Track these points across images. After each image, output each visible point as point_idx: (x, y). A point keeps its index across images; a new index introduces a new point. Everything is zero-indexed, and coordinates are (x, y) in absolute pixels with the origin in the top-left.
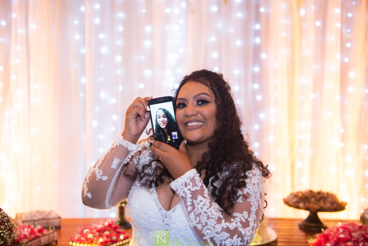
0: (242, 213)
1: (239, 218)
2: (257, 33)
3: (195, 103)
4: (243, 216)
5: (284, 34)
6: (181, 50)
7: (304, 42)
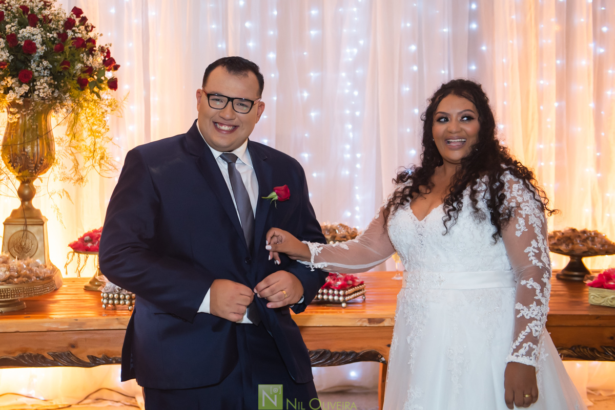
0: (530, 245)
1: (531, 252)
2: (472, 16)
4: (534, 248)
6: (361, 42)
7: (541, 26)
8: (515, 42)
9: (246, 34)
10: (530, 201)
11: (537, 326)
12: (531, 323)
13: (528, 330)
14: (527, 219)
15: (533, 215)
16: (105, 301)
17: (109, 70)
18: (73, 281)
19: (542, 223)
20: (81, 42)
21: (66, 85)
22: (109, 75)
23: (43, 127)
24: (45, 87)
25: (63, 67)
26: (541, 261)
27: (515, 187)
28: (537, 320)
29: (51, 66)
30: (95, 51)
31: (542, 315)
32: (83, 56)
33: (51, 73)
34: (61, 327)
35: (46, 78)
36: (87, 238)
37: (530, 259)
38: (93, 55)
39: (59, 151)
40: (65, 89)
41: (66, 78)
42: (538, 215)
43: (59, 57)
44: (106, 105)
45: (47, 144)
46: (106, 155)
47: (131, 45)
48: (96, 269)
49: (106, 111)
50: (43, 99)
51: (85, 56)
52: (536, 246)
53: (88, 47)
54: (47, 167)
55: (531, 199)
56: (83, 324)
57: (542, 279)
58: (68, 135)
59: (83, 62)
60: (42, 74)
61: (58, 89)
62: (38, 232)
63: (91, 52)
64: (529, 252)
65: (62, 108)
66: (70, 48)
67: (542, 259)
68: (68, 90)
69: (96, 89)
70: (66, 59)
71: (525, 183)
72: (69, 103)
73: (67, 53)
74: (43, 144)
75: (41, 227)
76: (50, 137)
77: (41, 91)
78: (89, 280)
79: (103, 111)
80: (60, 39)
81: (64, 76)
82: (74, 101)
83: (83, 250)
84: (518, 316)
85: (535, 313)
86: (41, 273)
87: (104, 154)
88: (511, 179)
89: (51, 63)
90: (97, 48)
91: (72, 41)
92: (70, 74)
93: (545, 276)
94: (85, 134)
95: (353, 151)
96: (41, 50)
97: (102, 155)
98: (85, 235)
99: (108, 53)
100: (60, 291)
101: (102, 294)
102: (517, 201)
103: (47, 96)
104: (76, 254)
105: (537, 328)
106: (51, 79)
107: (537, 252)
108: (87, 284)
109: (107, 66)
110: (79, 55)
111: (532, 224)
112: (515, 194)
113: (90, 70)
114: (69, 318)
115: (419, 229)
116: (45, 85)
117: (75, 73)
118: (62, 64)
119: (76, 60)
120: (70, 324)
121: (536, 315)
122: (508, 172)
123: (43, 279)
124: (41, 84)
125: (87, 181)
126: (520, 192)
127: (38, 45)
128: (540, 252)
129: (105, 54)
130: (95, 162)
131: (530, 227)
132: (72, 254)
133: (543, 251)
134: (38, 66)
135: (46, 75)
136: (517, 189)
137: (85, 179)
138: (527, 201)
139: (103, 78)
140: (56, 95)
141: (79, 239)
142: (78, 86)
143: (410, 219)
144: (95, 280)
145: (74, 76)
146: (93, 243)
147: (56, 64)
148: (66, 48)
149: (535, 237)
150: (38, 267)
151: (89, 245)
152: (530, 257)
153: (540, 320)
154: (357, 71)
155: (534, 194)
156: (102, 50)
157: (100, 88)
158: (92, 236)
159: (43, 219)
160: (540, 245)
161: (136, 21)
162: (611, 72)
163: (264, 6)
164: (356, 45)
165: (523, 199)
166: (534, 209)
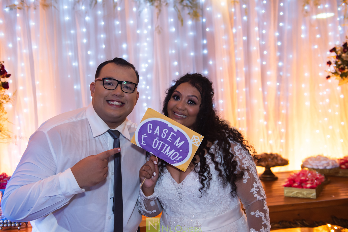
1: (255, 191)
2: (204, 47)
4: (255, 188)
5: (224, 47)
6: (150, 61)
7: (236, 51)
8: (225, 59)
9: (88, 58)
10: (246, 156)
14: (248, 170)
17: (3, 77)
27: (236, 148)
42: (253, 164)
44: (2, 98)
46: (3, 129)
47: (23, 64)
49: (2, 102)
52: (256, 186)
57: (264, 208)
64: (253, 192)
67: (261, 194)
87: (1, 128)
93: (265, 205)
99: (3, 67)
107: (258, 190)
109: (2, 75)
112: (237, 154)
115: (178, 190)
126: (239, 152)
129: (1, 68)
133: (260, 188)
136: (237, 150)
143: (171, 181)
152: (254, 195)
160: (258, 185)
161: (25, 51)
162: (269, 73)
163: (97, 42)
164: (147, 63)
165: (243, 157)
166: (250, 161)
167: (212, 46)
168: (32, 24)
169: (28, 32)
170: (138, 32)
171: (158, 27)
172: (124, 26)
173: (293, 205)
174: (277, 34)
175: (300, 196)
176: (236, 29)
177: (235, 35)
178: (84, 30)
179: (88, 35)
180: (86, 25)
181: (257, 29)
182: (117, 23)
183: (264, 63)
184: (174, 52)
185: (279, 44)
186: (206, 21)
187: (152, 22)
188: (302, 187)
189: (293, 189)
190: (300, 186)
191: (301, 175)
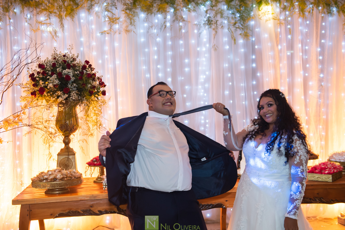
0: (300, 168)
2: (253, 61)
3: (267, 106)
5: (271, 61)
6: (207, 73)
7: (281, 65)
8: (271, 72)
9: (158, 71)
11: (299, 202)
12: (296, 201)
13: (295, 204)
14: (300, 157)
15: (303, 155)
16: (105, 187)
17: (102, 87)
18: (88, 179)
19: (306, 159)
20: (90, 75)
21: (84, 94)
22: (102, 89)
23: (74, 112)
24: (75, 95)
25: (83, 86)
26: (303, 175)
27: (298, 142)
28: (299, 200)
29: (77, 86)
30: (95, 79)
31: (301, 198)
32: (91, 81)
33: (77, 89)
34: (86, 199)
35: (75, 91)
36: (94, 160)
37: (299, 173)
38: (95, 81)
39: (81, 123)
40: (83, 96)
41: (84, 91)
42: (305, 155)
43: (80, 82)
44: (101, 102)
45: (75, 120)
46: (102, 124)
47: (108, 76)
48: (99, 173)
49: (101, 105)
50: (74, 100)
51: (92, 81)
53: (93, 78)
54: (76, 129)
55: (304, 148)
56: (95, 197)
57: (303, 182)
58: (85, 116)
59: (91, 84)
60: (73, 89)
61: (80, 96)
62: (73, 158)
63: (94, 80)
64: (299, 171)
65: (82, 104)
66: (85, 78)
67: (304, 174)
68: (85, 96)
69: (97, 96)
70: (83, 83)
71: (302, 141)
72: (85, 101)
73: (84, 80)
74: (74, 120)
75: (74, 156)
76: (77, 117)
77: (73, 97)
78: (96, 178)
79: (100, 105)
80: (81, 74)
81: (83, 90)
82: (87, 101)
83: (93, 165)
84: (291, 197)
85: (299, 196)
86: (76, 176)
87: (101, 123)
88: (296, 138)
89: (77, 85)
90: (96, 78)
91: (86, 75)
92: (85, 89)
93: (304, 181)
94: (92, 115)
95: (205, 119)
96: (73, 79)
97: (100, 124)
98: (93, 159)
99: (101, 80)
100: (83, 183)
101: (103, 184)
102: (297, 149)
103: (76, 99)
104: (90, 167)
105: (299, 203)
106: (77, 91)
107: (302, 171)
108: (95, 180)
109: (101, 86)
110: (89, 81)
111: (302, 159)
112: (297, 145)
113: (94, 87)
114: (90, 194)
116: (75, 94)
117: (88, 89)
118: (82, 85)
119: (88, 83)
120: (90, 197)
121: (299, 198)
122: (296, 135)
123: (77, 178)
124: (73, 94)
125: (94, 135)
126: (299, 145)
127: (71, 77)
128: (303, 171)
129: (100, 80)
130: (97, 127)
131: (301, 161)
132: (88, 167)
133: (305, 171)
134: (71, 86)
135: (75, 90)
137: (93, 134)
138: (302, 149)
139: (99, 91)
140: (80, 98)
141: (91, 160)
142: (89, 94)
144: (98, 178)
145: (87, 90)
146: (97, 162)
147: (79, 85)
148: (84, 78)
149: (302, 165)
150: (75, 173)
151: (96, 163)
153: (300, 200)
154: (206, 85)
155: (305, 146)
156: (98, 78)
157: (99, 95)
158: (96, 159)
159: (75, 152)
160: (304, 168)
161: (111, 66)
162: (310, 83)
163: (165, 58)
164: (205, 74)
165: (300, 148)
166: (304, 153)
167: (259, 61)
168: (116, 44)
169: (113, 51)
170: (198, 49)
171: (214, 45)
172: (187, 45)
173: (312, 185)
174: (319, 49)
175: (320, 180)
176: (281, 46)
177: (280, 51)
178: (156, 49)
179: (158, 52)
180: (157, 44)
181: (300, 45)
182: (181, 42)
183: (307, 75)
184: (227, 65)
185: (321, 58)
186: (255, 40)
187: (210, 41)
188: (322, 173)
189: (315, 175)
190: (320, 172)
191: (322, 165)
